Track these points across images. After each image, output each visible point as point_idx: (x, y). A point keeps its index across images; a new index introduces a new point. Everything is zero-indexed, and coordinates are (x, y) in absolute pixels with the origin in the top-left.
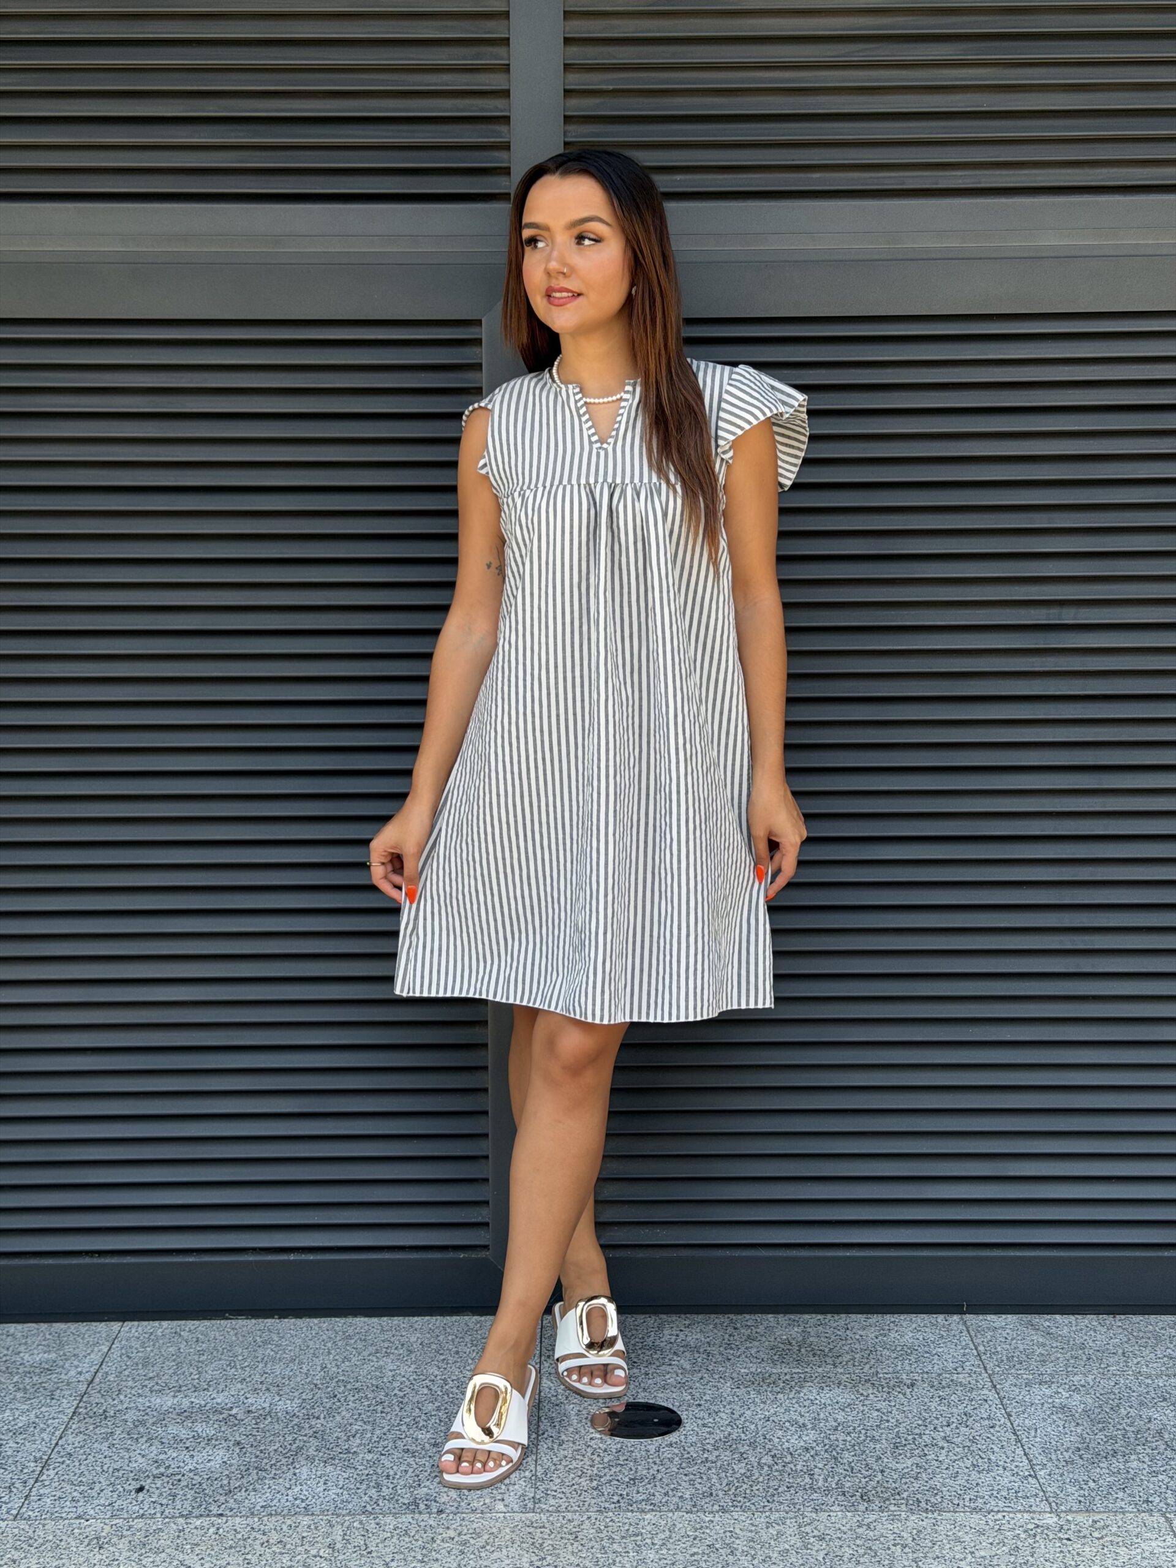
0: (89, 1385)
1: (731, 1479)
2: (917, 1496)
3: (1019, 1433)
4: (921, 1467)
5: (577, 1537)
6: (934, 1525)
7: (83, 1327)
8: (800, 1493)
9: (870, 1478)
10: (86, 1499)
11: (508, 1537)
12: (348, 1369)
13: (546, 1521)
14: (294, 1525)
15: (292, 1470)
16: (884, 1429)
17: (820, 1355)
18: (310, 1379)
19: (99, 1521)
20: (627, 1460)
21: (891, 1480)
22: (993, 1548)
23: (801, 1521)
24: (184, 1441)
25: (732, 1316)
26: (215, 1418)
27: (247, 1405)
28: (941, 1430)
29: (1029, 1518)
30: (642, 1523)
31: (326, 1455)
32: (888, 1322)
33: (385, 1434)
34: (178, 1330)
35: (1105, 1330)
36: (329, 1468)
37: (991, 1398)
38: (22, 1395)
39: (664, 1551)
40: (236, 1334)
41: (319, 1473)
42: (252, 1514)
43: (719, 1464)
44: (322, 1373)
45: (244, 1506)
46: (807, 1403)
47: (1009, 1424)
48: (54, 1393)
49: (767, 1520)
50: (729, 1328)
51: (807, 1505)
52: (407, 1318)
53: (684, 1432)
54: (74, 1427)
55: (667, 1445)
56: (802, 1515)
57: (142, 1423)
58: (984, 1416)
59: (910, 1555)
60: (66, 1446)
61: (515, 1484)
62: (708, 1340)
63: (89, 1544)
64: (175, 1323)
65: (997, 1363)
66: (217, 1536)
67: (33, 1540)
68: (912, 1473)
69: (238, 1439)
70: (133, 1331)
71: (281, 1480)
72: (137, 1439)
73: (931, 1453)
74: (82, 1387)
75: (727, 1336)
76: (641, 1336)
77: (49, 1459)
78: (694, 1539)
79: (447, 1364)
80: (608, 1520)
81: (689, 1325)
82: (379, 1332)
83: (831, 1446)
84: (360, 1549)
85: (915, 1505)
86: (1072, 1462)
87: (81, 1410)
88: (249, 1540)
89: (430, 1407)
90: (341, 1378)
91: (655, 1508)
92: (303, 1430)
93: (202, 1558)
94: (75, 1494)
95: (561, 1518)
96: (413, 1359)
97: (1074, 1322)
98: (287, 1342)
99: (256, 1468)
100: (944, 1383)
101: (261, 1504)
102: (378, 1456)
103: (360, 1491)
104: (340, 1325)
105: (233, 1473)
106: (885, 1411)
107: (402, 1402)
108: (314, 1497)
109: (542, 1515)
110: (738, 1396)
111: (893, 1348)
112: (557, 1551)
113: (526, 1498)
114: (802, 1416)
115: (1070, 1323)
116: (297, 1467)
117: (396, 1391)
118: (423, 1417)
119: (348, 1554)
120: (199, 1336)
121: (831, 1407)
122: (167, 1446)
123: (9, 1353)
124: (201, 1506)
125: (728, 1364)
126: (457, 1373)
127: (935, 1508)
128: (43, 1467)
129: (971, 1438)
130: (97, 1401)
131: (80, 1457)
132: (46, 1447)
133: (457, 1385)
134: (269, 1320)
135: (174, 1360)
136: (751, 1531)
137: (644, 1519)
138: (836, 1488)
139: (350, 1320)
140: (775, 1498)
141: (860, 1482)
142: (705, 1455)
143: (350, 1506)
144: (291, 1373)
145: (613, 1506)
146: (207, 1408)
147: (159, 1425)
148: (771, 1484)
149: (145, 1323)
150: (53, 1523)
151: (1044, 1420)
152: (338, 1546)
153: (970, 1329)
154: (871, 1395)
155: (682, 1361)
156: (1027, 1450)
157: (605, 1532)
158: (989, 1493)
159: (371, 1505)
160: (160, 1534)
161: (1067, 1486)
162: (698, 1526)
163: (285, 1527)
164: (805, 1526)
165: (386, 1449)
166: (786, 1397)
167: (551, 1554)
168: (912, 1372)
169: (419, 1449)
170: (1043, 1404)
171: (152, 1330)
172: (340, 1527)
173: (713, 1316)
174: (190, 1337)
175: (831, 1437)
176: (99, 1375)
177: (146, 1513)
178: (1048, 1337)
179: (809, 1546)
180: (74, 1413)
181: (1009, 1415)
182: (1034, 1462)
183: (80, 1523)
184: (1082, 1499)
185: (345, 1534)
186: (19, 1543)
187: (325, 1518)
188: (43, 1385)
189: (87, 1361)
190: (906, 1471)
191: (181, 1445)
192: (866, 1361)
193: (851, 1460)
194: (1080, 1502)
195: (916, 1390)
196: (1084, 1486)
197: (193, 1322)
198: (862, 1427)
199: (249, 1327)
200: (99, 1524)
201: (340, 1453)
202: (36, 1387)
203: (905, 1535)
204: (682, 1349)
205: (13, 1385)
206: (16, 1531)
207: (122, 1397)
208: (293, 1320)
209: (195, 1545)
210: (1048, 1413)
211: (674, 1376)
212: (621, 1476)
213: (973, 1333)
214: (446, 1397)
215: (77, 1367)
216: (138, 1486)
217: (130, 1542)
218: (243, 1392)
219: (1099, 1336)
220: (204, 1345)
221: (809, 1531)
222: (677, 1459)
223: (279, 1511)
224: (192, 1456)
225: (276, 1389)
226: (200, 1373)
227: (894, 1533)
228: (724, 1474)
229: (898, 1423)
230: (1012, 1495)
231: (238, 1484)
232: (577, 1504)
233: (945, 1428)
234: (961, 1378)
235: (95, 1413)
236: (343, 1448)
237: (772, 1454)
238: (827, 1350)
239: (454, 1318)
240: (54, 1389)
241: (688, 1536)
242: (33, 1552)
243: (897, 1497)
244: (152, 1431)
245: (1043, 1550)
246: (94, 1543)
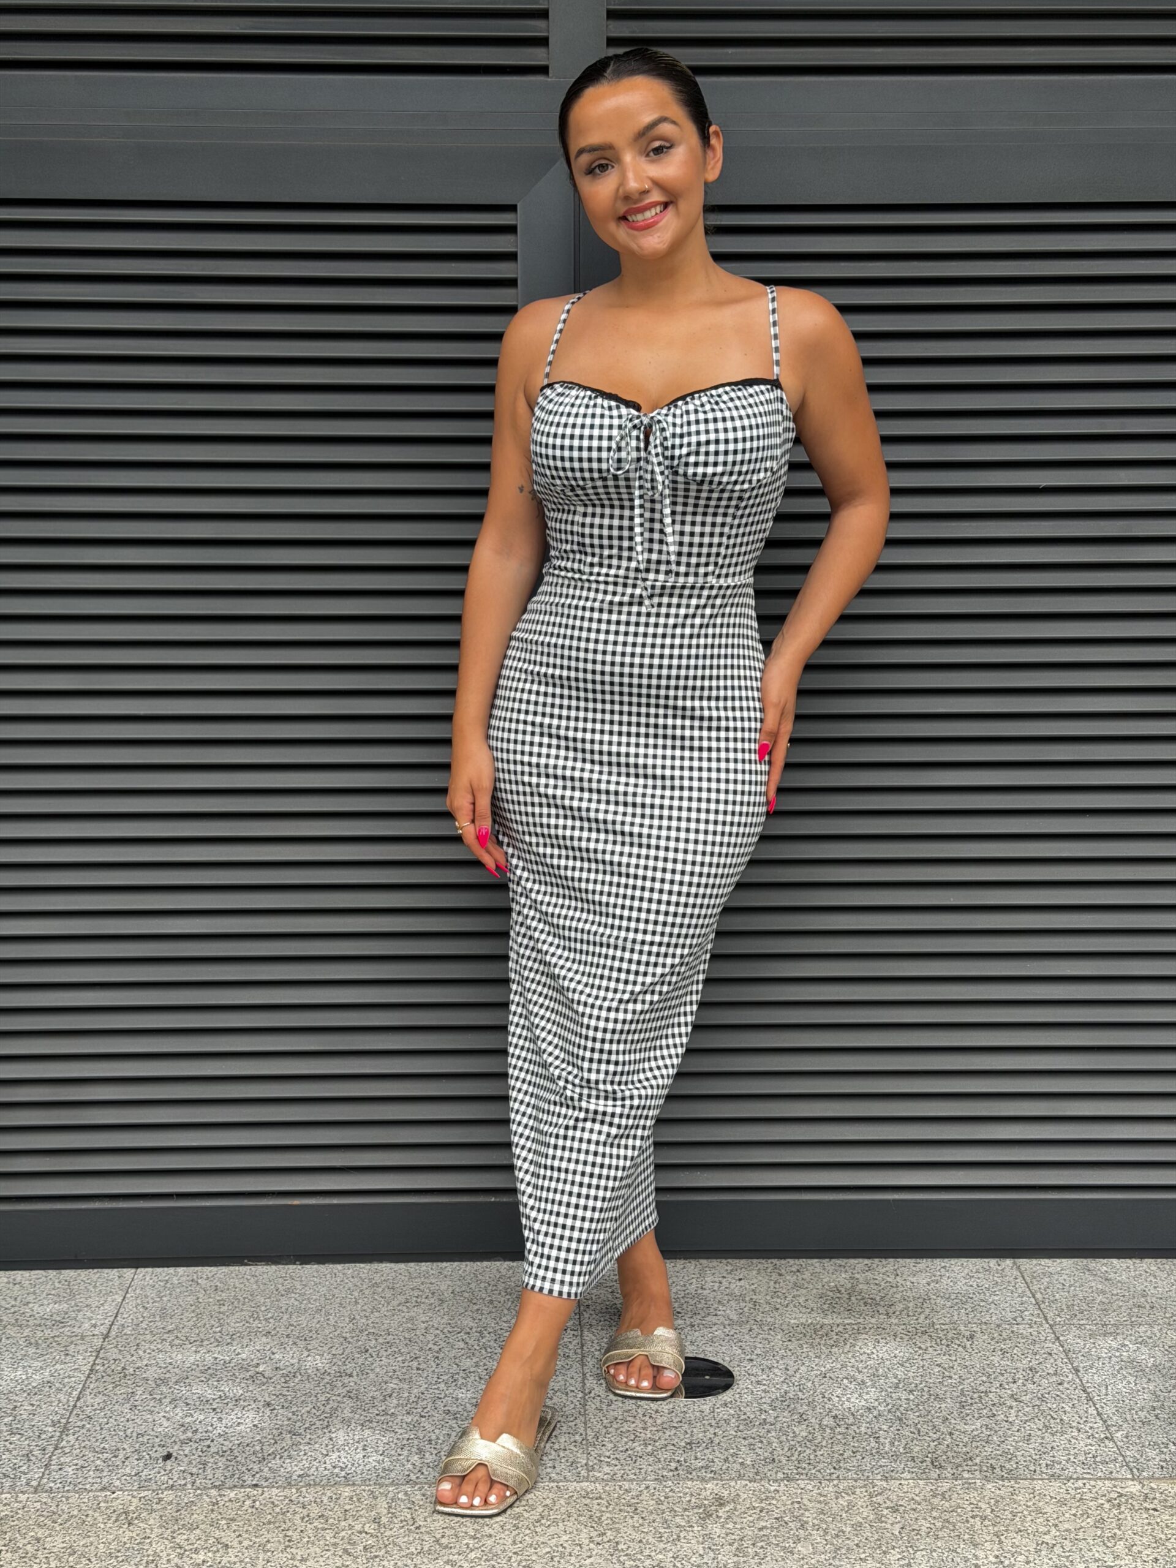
0: (104, 1339)
1: (792, 1443)
2: (990, 1462)
3: (1089, 1390)
4: (991, 1429)
5: (636, 1509)
6: (1012, 1495)
7: (93, 1274)
8: (867, 1459)
9: (939, 1441)
10: (111, 1468)
11: (563, 1510)
12: (377, 1320)
13: (602, 1491)
14: (334, 1496)
15: (328, 1435)
16: (946, 1386)
17: (872, 1304)
18: (338, 1332)
19: (126, 1493)
20: (681, 1422)
21: (961, 1444)
22: (1078, 1520)
23: (872, 1490)
24: (211, 1401)
25: (775, 1261)
26: (242, 1376)
27: (274, 1361)
28: (1007, 1387)
29: (1111, 1486)
30: (704, 1493)
31: (362, 1417)
32: (939, 1268)
33: (423, 1393)
34: (195, 1277)
35: (1166, 1276)
36: (367, 1432)
37: (1055, 1351)
38: (34, 1351)
39: (731, 1525)
40: (256, 1282)
41: (356, 1438)
42: (289, 1483)
43: (778, 1426)
44: (351, 1325)
45: (280, 1476)
46: (864, 1357)
47: (1077, 1380)
48: (68, 1348)
49: (836, 1489)
50: (773, 1274)
51: (876, 1472)
52: (435, 1264)
53: (738, 1391)
54: (92, 1386)
55: (721, 1405)
56: (871, 1483)
57: (165, 1381)
58: (1051, 1371)
59: (991, 1528)
60: (85, 1408)
61: (565, 1450)
62: (753, 1287)
63: (116, 1520)
64: (192, 1269)
65: (1057, 1313)
66: (254, 1510)
67: (57, 1516)
68: (983, 1435)
69: (268, 1399)
70: (147, 1279)
71: (317, 1446)
72: (160, 1400)
73: (1000, 1413)
74: (97, 1342)
75: (772, 1283)
76: (682, 1283)
77: (68, 1422)
78: (761, 1511)
79: (482, 1314)
80: (667, 1490)
81: (732, 1271)
82: (406, 1279)
83: (894, 1406)
84: (408, 1524)
85: (990, 1472)
86: (1149, 1423)
87: (98, 1367)
88: (288, 1514)
89: (467, 1363)
90: (372, 1331)
91: (717, 1476)
92: (336, 1389)
93: (240, 1535)
94: (98, 1462)
95: (617, 1488)
96: (446, 1310)
97: (1132, 1267)
98: (311, 1291)
99: (290, 1432)
100: (1004, 1335)
101: (297, 1473)
102: (417, 1418)
103: (402, 1457)
104: (365, 1271)
105: (265, 1438)
106: (946, 1366)
107: (437, 1358)
108: (353, 1465)
109: (597, 1485)
110: (790, 1350)
111: (947, 1296)
112: (617, 1526)
113: (579, 1465)
114: (860, 1372)
115: (1128, 1267)
116: (333, 1430)
117: (430, 1345)
118: (462, 1374)
119: (395, 1529)
120: (218, 1284)
121: (888, 1362)
122: (192, 1407)
123: (17, 1303)
124: (234, 1475)
125: (777, 1314)
126: (493, 1325)
127: (1011, 1475)
128: (62, 1432)
129: (1040, 1396)
130: (114, 1357)
131: (101, 1420)
132: (64, 1409)
133: (495, 1338)
134: (291, 1266)
135: (193, 1312)
136: (820, 1502)
137: (705, 1488)
138: (904, 1453)
139: (376, 1266)
140: (841, 1465)
141: (929, 1446)
142: (763, 1417)
143: (393, 1475)
144: (318, 1326)
145: (671, 1474)
146: (232, 1365)
147: (182, 1384)
148: (836, 1448)
149: (160, 1270)
150: (77, 1496)
151: (1114, 1376)
152: (384, 1520)
153: (1025, 1274)
154: (930, 1349)
155: (728, 1312)
156: (1100, 1409)
157: (665, 1503)
158: (1065, 1458)
159: (415, 1474)
160: (194, 1508)
161: (1147, 1450)
162: (763, 1496)
163: (325, 1499)
164: (876, 1496)
165: (425, 1411)
166: (841, 1351)
167: (611, 1529)
168: (969, 1323)
169: (460, 1410)
170: (1110, 1358)
171: (167, 1278)
172: (384, 1498)
173: (755, 1261)
174: (208, 1285)
175: (893, 1395)
176: (115, 1327)
177: (175, 1484)
178: (1106, 1283)
179: (883, 1519)
180: (91, 1370)
181: (1077, 1371)
182: (1109, 1423)
183: (106, 1496)
184: (1164, 1464)
185: (390, 1507)
186: (43, 1519)
187: (367, 1488)
188: (56, 1339)
189: (100, 1312)
190: (975, 1433)
191: (208, 1406)
192: (919, 1310)
193: (916, 1421)
194: (1162, 1467)
195: (976, 1343)
196: (1165, 1450)
197: (210, 1269)
198: (924, 1384)
199: (270, 1274)
200: (126, 1497)
201: (377, 1415)
202: (48, 1342)
203: (983, 1506)
204: (726, 1298)
205: (23, 1339)
206: (38, 1505)
207: (141, 1353)
208: (316, 1266)
209: (232, 1520)
210: (1117, 1368)
211: (722, 1327)
212: (676, 1440)
213: (1028, 1280)
214: (483, 1351)
215: (90, 1319)
216: (166, 1454)
217: (161, 1516)
218: (269, 1347)
219: (1160, 1282)
220: (223, 1294)
221: (881, 1502)
222: (733, 1420)
223: (318, 1480)
224: (220, 1419)
225: (303, 1342)
226: (221, 1325)
227: (971, 1504)
228: (784, 1437)
229: (962, 1380)
230: (1090, 1460)
231: (272, 1450)
232: (633, 1471)
233: (1012, 1385)
234: (1023, 1329)
235: (113, 1371)
236: (380, 1409)
237: (833, 1414)
238: (878, 1298)
239: (485, 1263)
240: (67, 1344)
241: (754, 1508)
242: (58, 1529)
243: (970, 1463)
244: (176, 1391)
245: (1129, 1522)
246: (122, 1518)
